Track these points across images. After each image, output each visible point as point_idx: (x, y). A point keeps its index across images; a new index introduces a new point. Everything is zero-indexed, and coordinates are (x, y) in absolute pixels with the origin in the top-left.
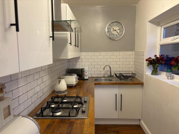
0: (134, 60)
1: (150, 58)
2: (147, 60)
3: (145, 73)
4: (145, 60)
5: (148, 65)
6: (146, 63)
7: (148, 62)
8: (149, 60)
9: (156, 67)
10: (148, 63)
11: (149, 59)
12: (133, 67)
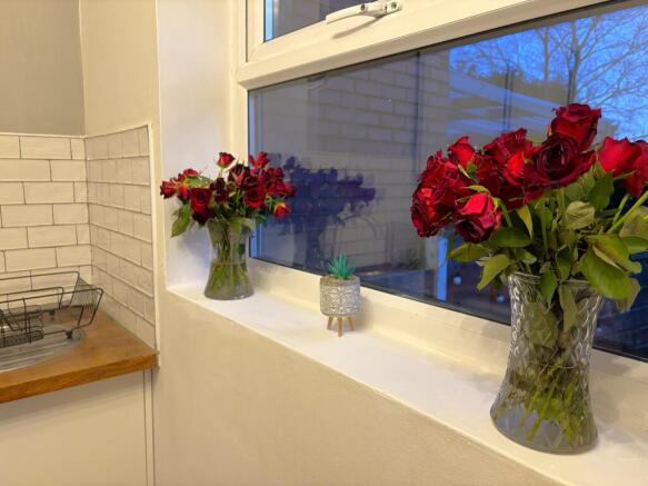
0: (82, 196)
1: (190, 173)
2: (167, 191)
3: (163, 286)
4: (155, 190)
5: (178, 230)
6: (163, 211)
7: (174, 202)
8: (185, 184)
9: (235, 236)
10: (180, 213)
11: (181, 178)
12: (85, 239)
